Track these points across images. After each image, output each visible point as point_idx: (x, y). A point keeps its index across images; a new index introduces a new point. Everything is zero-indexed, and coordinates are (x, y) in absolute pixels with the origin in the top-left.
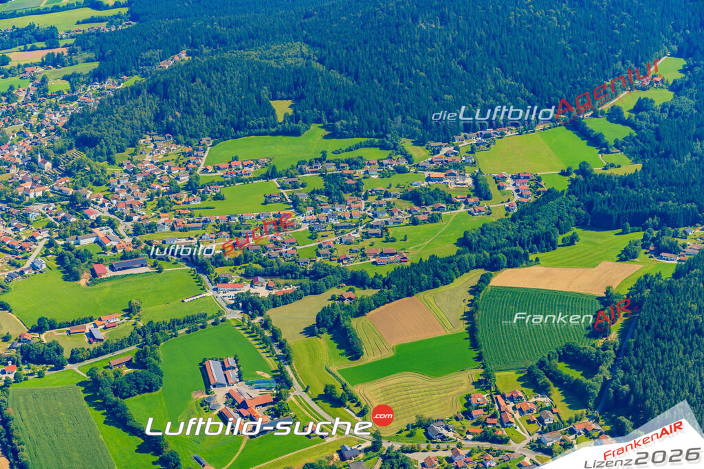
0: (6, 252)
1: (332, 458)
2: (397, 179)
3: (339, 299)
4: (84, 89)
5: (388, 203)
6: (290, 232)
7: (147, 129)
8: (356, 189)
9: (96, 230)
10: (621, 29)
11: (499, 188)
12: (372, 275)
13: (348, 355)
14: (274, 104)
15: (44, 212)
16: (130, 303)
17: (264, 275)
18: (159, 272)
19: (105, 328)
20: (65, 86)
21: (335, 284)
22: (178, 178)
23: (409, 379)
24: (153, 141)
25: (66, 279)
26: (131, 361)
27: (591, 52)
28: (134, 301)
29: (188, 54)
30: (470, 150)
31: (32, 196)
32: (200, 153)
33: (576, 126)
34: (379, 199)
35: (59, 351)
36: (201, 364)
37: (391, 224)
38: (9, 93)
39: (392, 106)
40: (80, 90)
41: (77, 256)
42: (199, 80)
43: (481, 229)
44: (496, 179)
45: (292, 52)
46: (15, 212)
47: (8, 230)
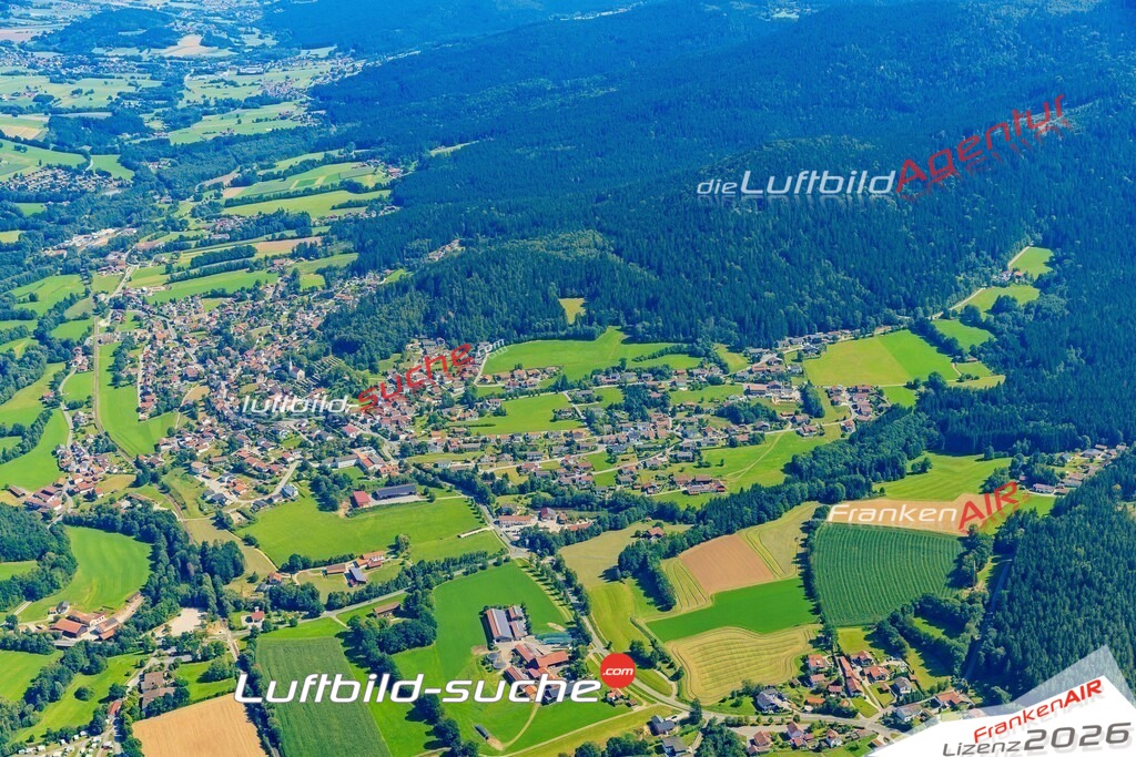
0: (252, 476)
1: (641, 732)
2: (711, 392)
3: (644, 536)
4: (341, 285)
5: (700, 421)
6: (584, 454)
7: (416, 332)
8: (662, 404)
9: (357, 451)
10: (973, 213)
11: (833, 403)
12: (683, 508)
13: (656, 605)
14: (564, 302)
15: (296, 430)
16: (397, 538)
17: (554, 506)
18: (431, 501)
19: (367, 568)
20: (319, 281)
21: (639, 518)
22: (451, 390)
23: (732, 635)
24: (422, 346)
25: (322, 508)
26: (398, 608)
27: (939, 242)
28: (402, 536)
29: (461, 244)
30: (796, 358)
33: (923, 330)
34: (689, 416)
35: (314, 595)
36: (481, 613)
37: (704, 446)
38: (256, 289)
39: (704, 305)
40: (336, 286)
41: (335, 482)
42: (475, 275)
43: (813, 453)
44: (829, 393)
45: (584, 242)
46: (262, 428)
47: (255, 450)
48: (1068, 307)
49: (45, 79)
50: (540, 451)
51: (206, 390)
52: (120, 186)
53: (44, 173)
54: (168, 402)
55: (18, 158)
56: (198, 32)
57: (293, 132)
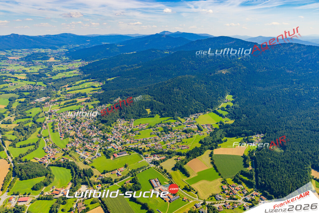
0: (90, 151)
1: (193, 208)
2: (180, 127)
3: (177, 160)
4: (98, 108)
5: (180, 133)
6: (159, 142)
7: (118, 117)
8: (171, 130)
9: (111, 144)
11: (204, 128)
12: (182, 152)
13: (186, 176)
14: (147, 110)
15: (97, 140)
16: (126, 164)
17: (156, 154)
18: (130, 155)
19: (121, 171)
20: (92, 107)
21: (174, 155)
22: (128, 130)
24: (120, 120)
25: (107, 158)
26: (130, 181)
29: (120, 98)
30: (194, 119)
31: (93, 136)
32: (132, 123)
33: (215, 112)
34: (177, 132)
35: (111, 180)
36: (149, 181)
37: (182, 139)
38: (79, 109)
39: (174, 109)
40: (96, 108)
41: (109, 152)
43: (204, 139)
44: (202, 126)
45: (147, 97)
46: (90, 140)
47: (89, 145)
48: (240, 106)
49: (23, 67)
50: (150, 142)
51: (74, 132)
52: (44, 88)
53: (27, 86)
54: (67, 136)
55: (21, 83)
56: (53, 57)
57: (78, 76)
